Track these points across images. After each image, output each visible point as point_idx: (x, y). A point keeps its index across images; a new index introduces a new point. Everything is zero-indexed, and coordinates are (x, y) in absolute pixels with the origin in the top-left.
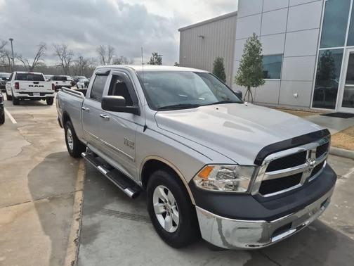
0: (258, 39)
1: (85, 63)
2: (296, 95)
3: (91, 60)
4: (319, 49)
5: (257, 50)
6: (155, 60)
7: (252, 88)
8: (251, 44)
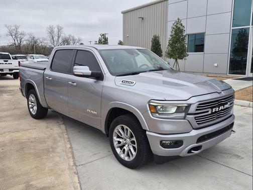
0: (182, 23)
1: (35, 42)
2: (216, 65)
3: (41, 40)
4: (232, 28)
5: (181, 31)
6: (103, 40)
7: (179, 60)
8: (177, 27)
